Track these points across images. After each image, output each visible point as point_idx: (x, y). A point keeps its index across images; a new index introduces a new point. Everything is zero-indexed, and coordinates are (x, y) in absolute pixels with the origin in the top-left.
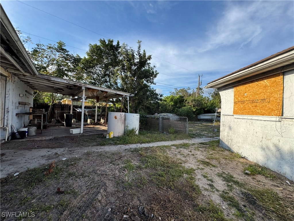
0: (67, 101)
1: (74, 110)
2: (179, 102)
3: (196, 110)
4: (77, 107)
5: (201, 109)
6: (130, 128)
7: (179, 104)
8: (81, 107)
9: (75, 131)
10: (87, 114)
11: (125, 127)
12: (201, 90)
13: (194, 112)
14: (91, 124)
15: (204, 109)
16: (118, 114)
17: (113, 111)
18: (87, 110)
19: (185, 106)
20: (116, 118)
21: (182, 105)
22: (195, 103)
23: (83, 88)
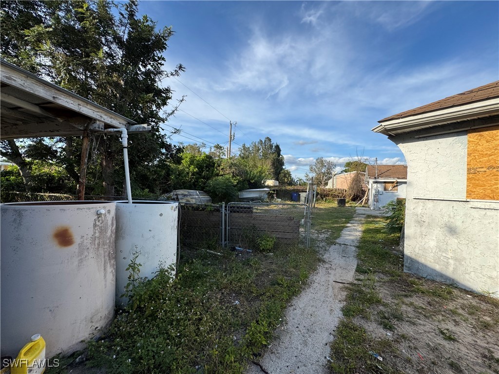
2: (206, 167)
3: (238, 183)
5: (245, 180)
7: (207, 171)
12: (222, 150)
13: (235, 186)
15: (249, 181)
19: (218, 175)
21: (212, 173)
22: (236, 169)
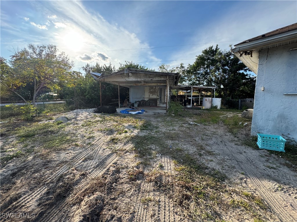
0: (181, 92)
1: (187, 98)
4: (188, 96)
6: (214, 105)
8: (190, 96)
9: (188, 106)
10: (194, 100)
11: (212, 105)
14: (196, 105)
16: (207, 98)
17: (206, 97)
18: (194, 98)
20: (206, 100)
23: (192, 88)
